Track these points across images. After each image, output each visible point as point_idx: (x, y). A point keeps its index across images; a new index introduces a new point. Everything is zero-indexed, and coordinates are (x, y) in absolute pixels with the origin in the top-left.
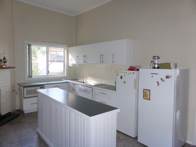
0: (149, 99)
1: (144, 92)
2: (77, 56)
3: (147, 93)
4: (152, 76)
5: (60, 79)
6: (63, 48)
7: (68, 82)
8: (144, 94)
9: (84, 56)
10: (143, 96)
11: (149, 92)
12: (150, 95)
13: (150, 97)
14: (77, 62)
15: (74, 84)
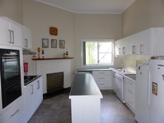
0: (156, 94)
1: (152, 85)
2: (120, 48)
3: (155, 87)
4: (159, 68)
5: (108, 67)
6: (112, 42)
7: (111, 70)
8: (153, 87)
9: (123, 48)
10: (152, 89)
11: (156, 85)
12: (157, 90)
13: (157, 92)
14: (119, 53)
15: (115, 72)
